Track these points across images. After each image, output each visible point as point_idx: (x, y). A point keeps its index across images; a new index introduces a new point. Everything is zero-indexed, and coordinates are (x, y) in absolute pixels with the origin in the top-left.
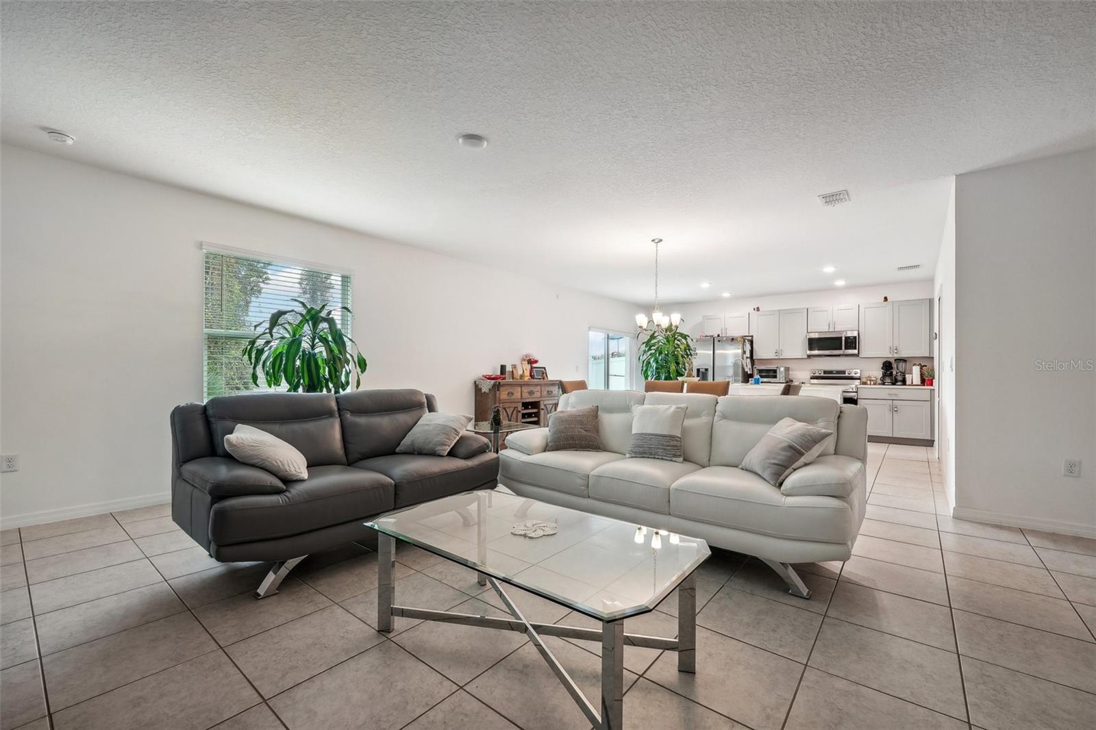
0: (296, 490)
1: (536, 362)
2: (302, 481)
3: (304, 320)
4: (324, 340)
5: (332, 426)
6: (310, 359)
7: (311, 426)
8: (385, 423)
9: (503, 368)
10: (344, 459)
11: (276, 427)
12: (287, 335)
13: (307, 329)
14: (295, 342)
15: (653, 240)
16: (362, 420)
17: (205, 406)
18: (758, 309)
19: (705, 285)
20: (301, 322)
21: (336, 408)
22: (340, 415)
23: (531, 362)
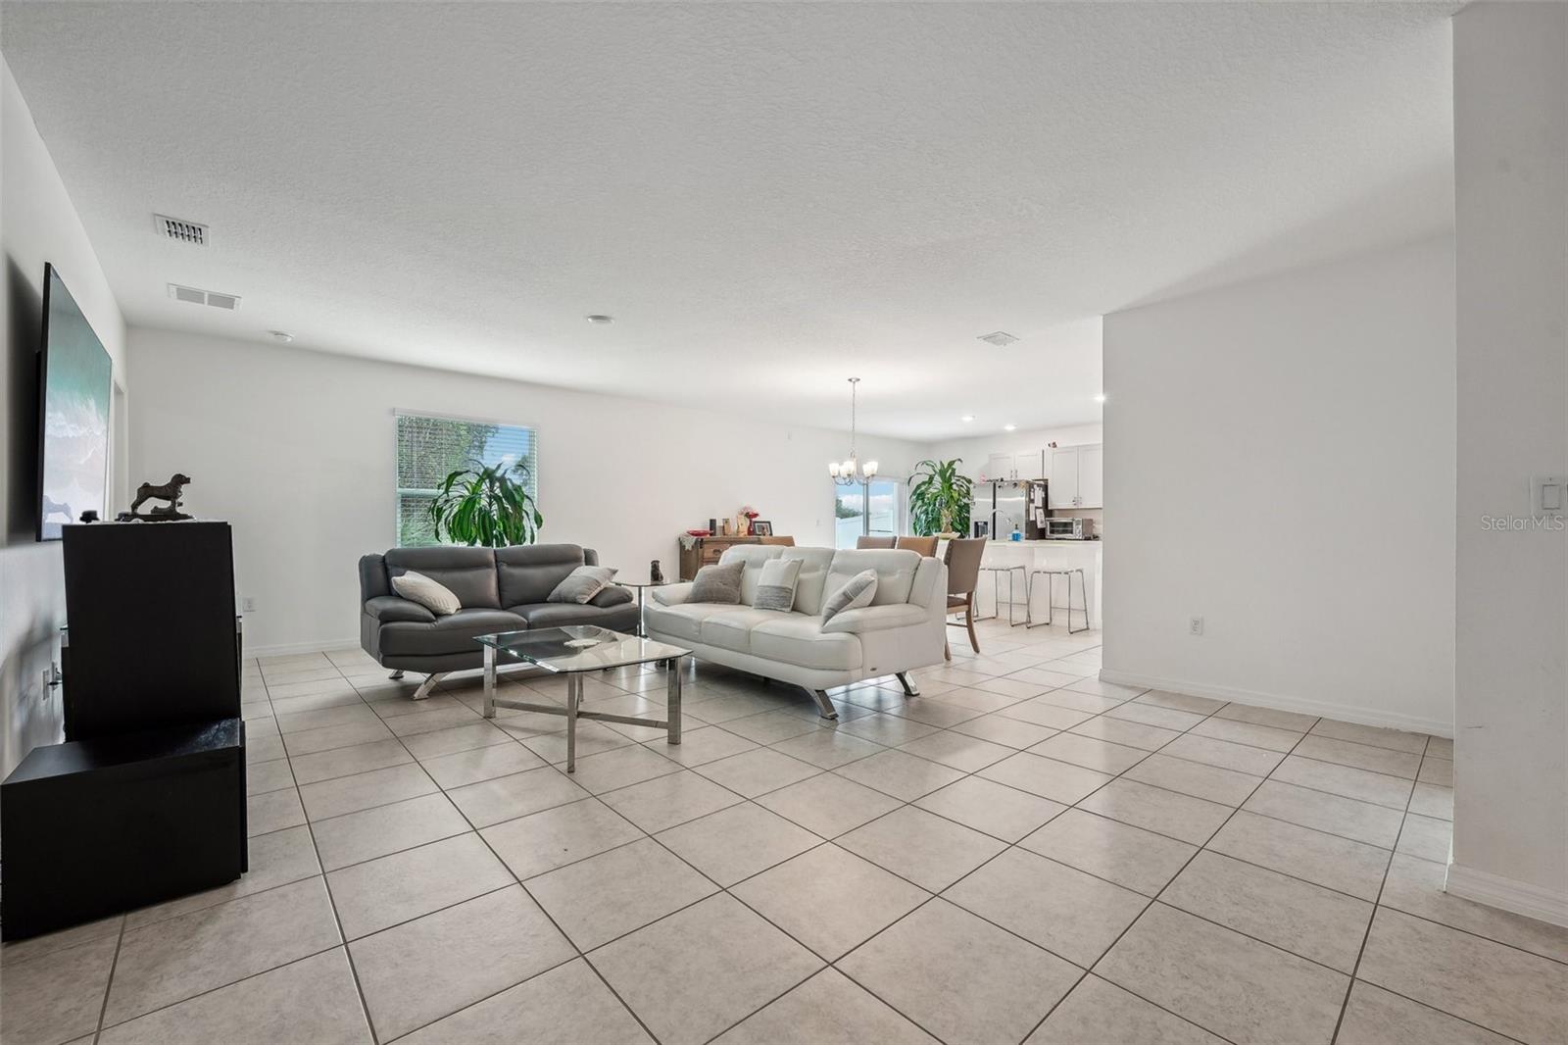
0: (442, 621)
1: (756, 515)
2: (451, 615)
3: (481, 480)
4: (498, 499)
5: (489, 577)
6: (485, 515)
7: (469, 575)
8: (537, 574)
9: (713, 522)
10: (498, 604)
11: (438, 575)
12: (466, 493)
13: (485, 486)
14: (471, 502)
15: (850, 380)
16: (517, 571)
17: (384, 557)
18: (1054, 445)
19: (968, 419)
20: (479, 480)
21: (494, 561)
22: (497, 566)
23: (750, 516)
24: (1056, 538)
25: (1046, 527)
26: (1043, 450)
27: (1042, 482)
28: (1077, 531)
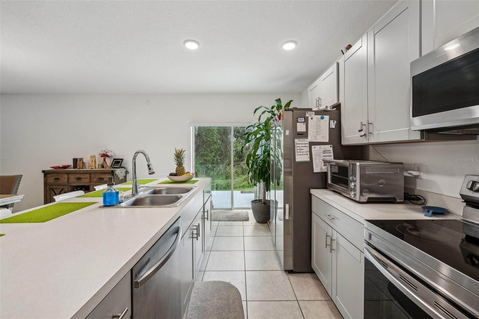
24: (334, 190)
25: (326, 171)
26: (337, 62)
27: (335, 109)
28: (353, 184)
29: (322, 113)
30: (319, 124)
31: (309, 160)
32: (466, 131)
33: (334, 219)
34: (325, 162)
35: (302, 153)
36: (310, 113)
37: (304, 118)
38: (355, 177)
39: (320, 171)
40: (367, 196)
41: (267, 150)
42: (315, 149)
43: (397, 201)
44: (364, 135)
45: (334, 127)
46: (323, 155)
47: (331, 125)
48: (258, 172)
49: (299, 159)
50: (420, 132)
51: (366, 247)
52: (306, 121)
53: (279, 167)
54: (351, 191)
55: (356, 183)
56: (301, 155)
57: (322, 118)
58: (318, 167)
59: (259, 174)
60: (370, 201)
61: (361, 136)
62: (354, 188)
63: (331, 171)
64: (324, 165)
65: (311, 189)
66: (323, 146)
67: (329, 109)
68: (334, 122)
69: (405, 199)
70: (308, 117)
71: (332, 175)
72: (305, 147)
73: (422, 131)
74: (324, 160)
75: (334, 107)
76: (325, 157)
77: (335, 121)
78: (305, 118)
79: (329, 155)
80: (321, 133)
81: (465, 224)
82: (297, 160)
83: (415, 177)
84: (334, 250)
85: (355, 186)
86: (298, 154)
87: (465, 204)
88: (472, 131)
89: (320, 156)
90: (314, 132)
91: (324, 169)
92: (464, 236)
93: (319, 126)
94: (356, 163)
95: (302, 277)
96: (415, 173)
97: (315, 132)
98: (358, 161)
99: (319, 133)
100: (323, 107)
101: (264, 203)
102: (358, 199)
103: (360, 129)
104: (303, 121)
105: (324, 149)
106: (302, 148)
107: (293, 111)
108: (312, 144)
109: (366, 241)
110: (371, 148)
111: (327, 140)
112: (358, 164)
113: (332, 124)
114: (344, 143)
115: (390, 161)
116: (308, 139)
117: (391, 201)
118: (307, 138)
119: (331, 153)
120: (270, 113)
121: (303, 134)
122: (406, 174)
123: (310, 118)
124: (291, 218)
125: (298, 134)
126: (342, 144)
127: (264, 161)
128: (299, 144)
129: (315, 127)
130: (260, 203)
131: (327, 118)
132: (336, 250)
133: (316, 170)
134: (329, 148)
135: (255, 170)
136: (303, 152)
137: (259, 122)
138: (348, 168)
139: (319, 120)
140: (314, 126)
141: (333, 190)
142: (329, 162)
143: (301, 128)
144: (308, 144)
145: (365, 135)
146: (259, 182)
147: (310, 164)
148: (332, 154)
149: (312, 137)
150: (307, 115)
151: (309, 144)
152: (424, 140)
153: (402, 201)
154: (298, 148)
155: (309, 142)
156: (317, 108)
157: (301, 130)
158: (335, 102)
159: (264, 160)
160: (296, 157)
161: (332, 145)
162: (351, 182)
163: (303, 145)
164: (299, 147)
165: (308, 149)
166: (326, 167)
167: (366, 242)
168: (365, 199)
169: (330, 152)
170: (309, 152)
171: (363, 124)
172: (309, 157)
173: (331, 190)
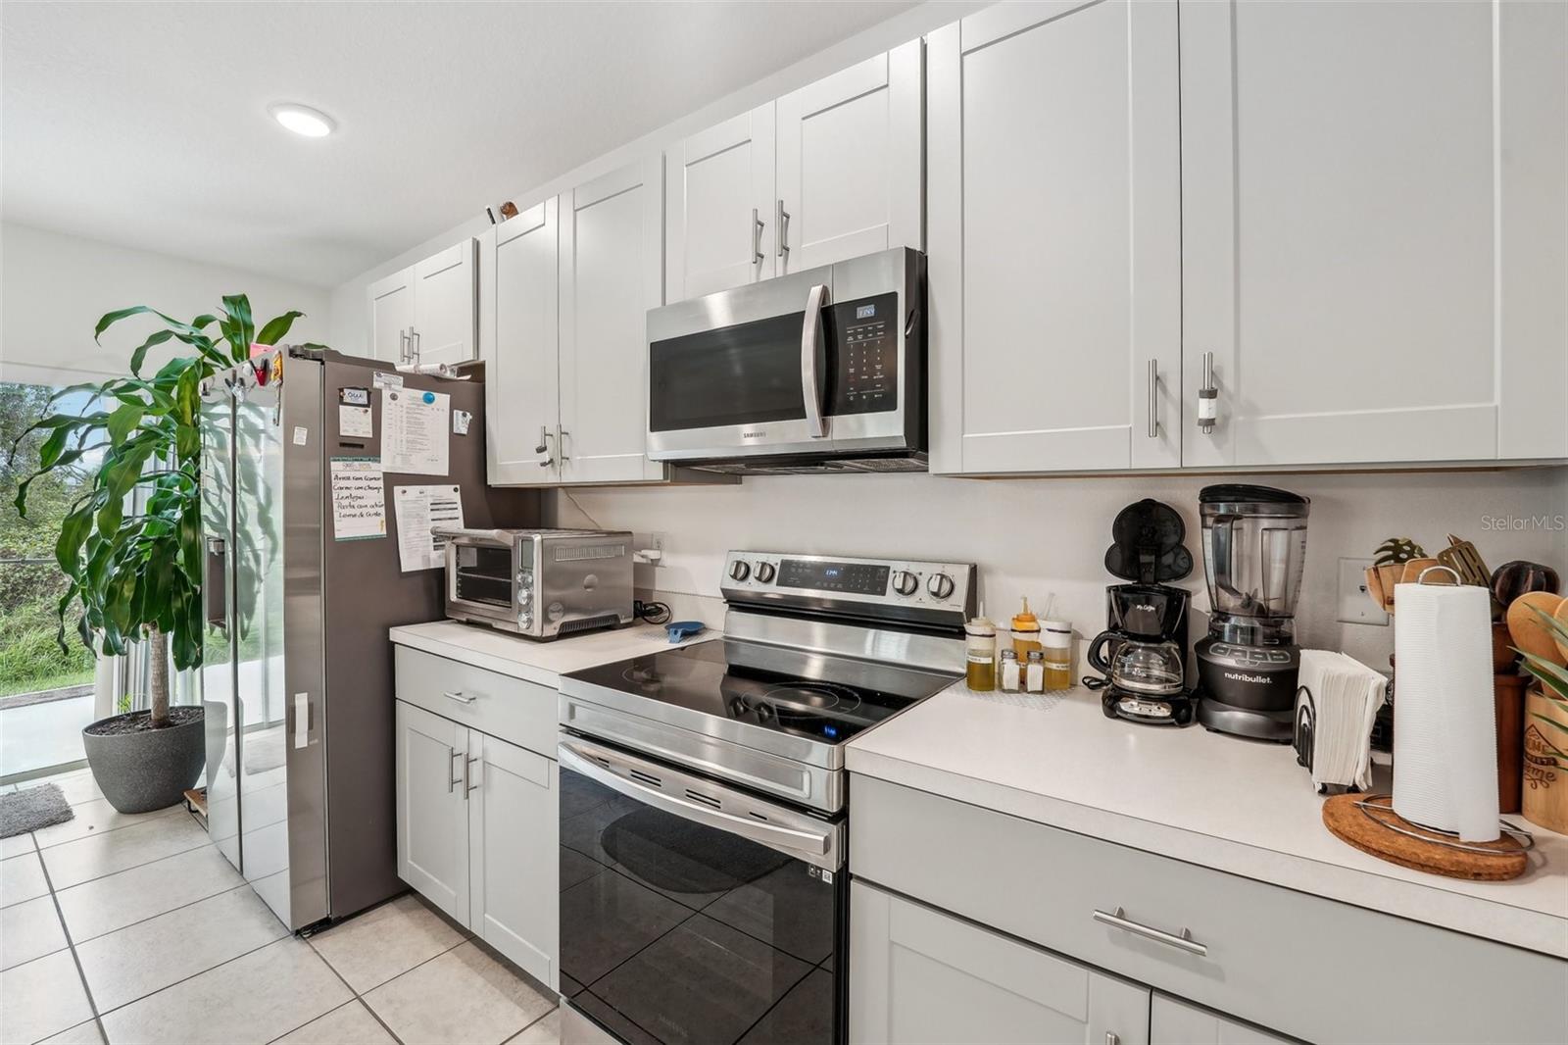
24: (468, 620)
25: (443, 566)
26: (474, 239)
27: (468, 377)
28: (524, 593)
29: (428, 383)
30: (418, 416)
31: (384, 532)
32: (729, 468)
33: (474, 699)
34: (440, 538)
35: (357, 511)
36: (386, 377)
37: (365, 392)
38: (531, 573)
39: (421, 567)
40: (559, 620)
41: (171, 499)
42: (405, 496)
43: (622, 622)
44: (549, 462)
45: (464, 431)
46: (432, 515)
47: (457, 423)
48: (128, 592)
49: (346, 528)
50: (662, 464)
51: (562, 740)
52: (374, 401)
53: (249, 567)
54: (520, 612)
55: (531, 589)
56: (355, 516)
57: (429, 400)
58: (416, 554)
59: (135, 602)
60: (567, 633)
61: (544, 464)
62: (528, 604)
63: (458, 564)
64: (436, 548)
65: (391, 629)
66: (429, 489)
67: (448, 375)
68: (464, 415)
69: (636, 616)
70: (380, 391)
71: (461, 577)
72: (370, 488)
73: (666, 462)
74: (439, 530)
75: (463, 369)
76: (437, 524)
77: (468, 414)
78: (369, 394)
79: (453, 516)
80: (425, 447)
81: (730, 644)
82: (338, 535)
83: (652, 564)
84: (475, 787)
85: (530, 597)
86: (344, 512)
87: (727, 605)
88: (735, 468)
89: (420, 518)
90: (402, 441)
91: (436, 560)
92: (725, 669)
93: (419, 424)
94: (533, 536)
95: (366, 924)
96: (653, 554)
97: (404, 442)
98: (537, 531)
99: (419, 446)
100: (429, 366)
101: (163, 723)
102: (536, 632)
103: (539, 444)
104: (364, 400)
105: (432, 496)
106: (359, 493)
107: (323, 363)
108: (392, 480)
109: (564, 725)
110: (562, 496)
111: (443, 470)
112: (537, 538)
113: (460, 422)
114: (493, 480)
115: (605, 529)
116: (380, 462)
117: (609, 625)
118: (376, 461)
119: (456, 509)
120: (193, 345)
121: (362, 446)
122: (637, 559)
123: (386, 394)
124: (316, 741)
125: (343, 445)
126: (489, 483)
127: (164, 546)
128: (349, 478)
129: (405, 424)
130: (140, 726)
131: (443, 400)
132: (481, 789)
133: (410, 562)
134: (450, 493)
135: (110, 588)
136: (361, 507)
137: (136, 374)
138: (510, 551)
139: (419, 405)
140: (402, 422)
141: (464, 619)
142: (454, 538)
143: (354, 422)
144: (379, 479)
145: (551, 461)
146: (135, 636)
147: (388, 545)
148: (459, 513)
149: (394, 457)
150: (376, 385)
151: (384, 480)
152: (669, 481)
153: (631, 620)
154: (346, 493)
155: (384, 473)
156: (412, 366)
157: (356, 430)
158: (467, 356)
159: (159, 542)
160: (337, 525)
161: (458, 486)
162: (520, 588)
163: (364, 483)
164: (347, 488)
165: (380, 497)
166: (444, 551)
167: (564, 728)
168: (555, 629)
169: (454, 506)
170: (383, 508)
171: (547, 432)
172: (384, 524)
173: (460, 622)
